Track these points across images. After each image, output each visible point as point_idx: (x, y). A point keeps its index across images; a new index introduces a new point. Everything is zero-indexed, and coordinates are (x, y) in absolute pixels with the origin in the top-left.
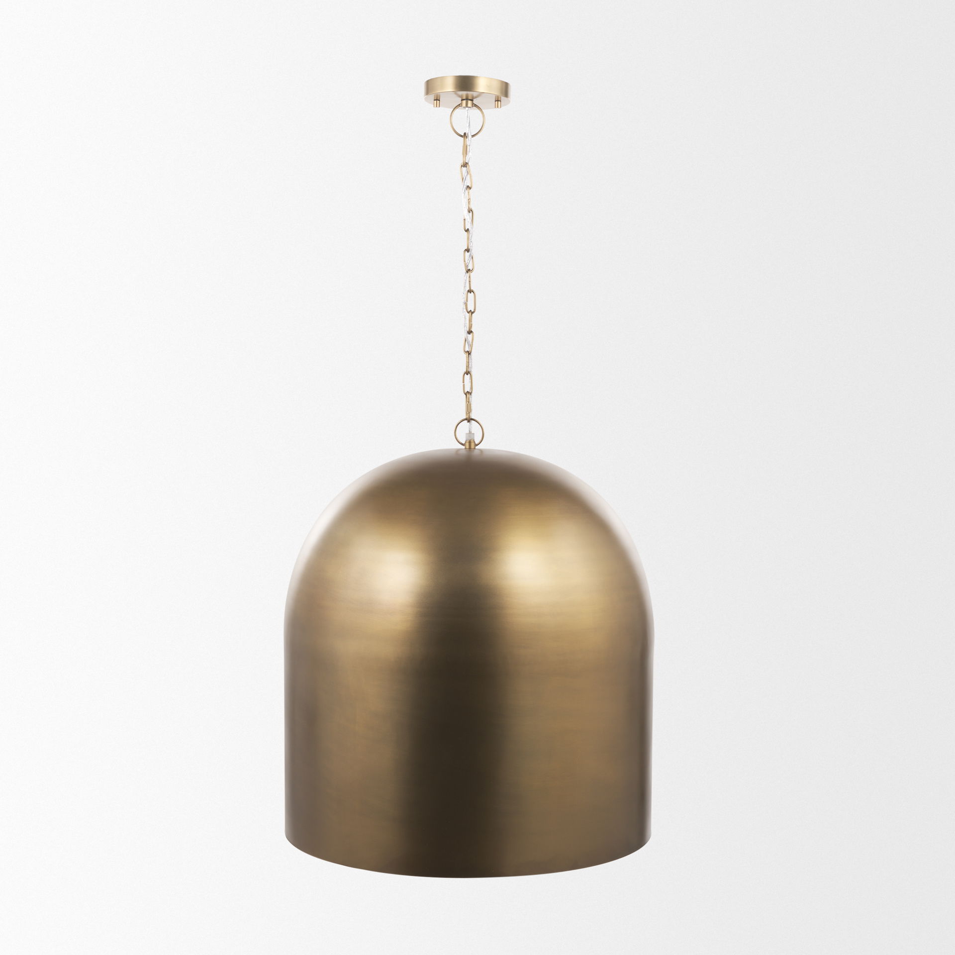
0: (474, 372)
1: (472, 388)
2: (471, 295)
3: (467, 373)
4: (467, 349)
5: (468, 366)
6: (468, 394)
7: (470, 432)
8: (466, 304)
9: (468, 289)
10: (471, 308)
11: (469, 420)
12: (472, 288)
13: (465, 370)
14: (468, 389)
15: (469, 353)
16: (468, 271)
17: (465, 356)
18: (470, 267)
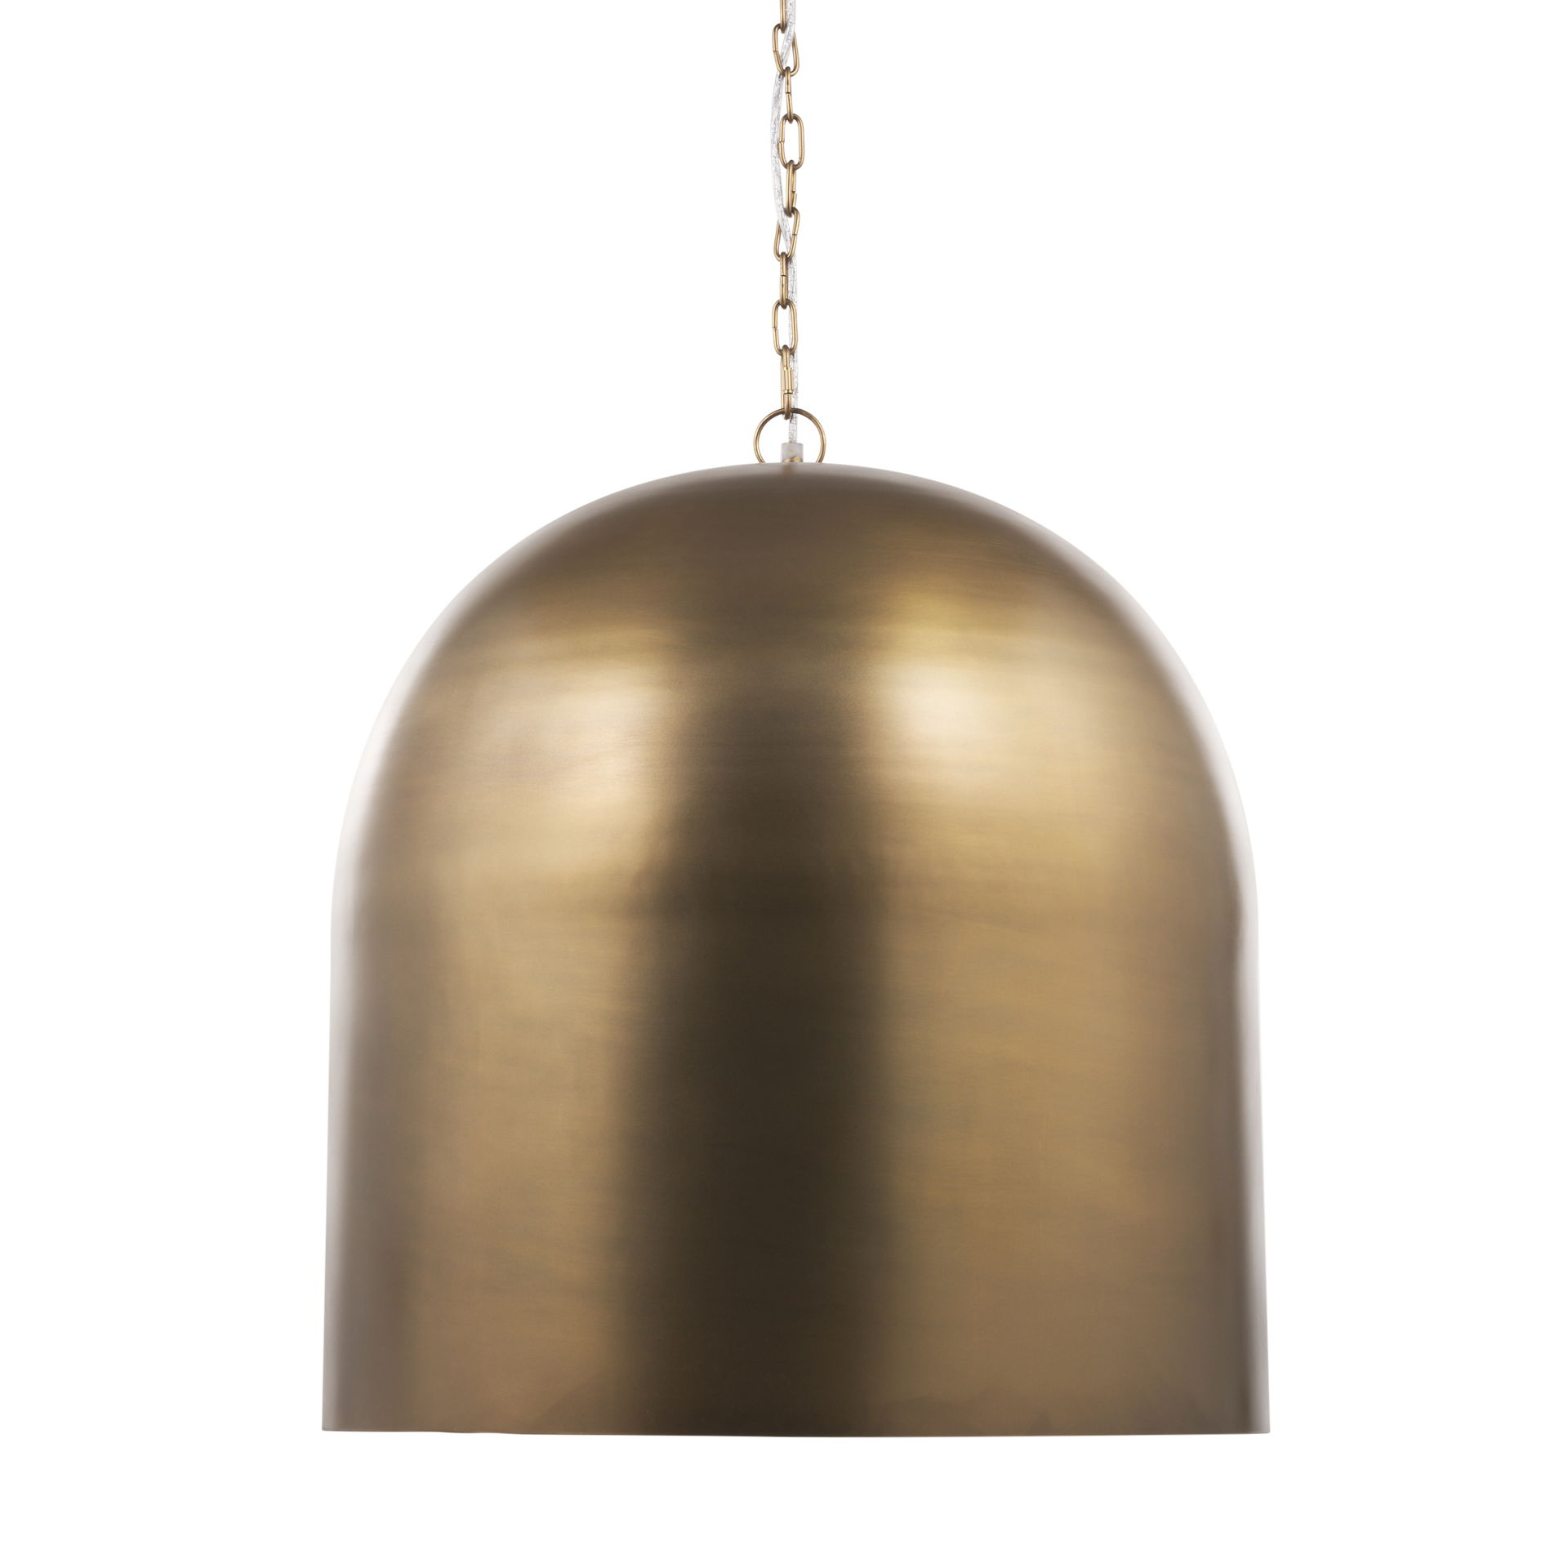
0: (799, 300)
1: (795, 338)
2: (791, 128)
3: (785, 303)
4: (783, 248)
5: (785, 286)
6: (787, 352)
7: (792, 442)
8: (780, 144)
9: (784, 112)
10: (792, 154)
11: (789, 412)
12: (795, 111)
13: (778, 298)
14: (785, 340)
15: (787, 259)
16: (785, 72)
17: (777, 265)
18: (789, 63)
